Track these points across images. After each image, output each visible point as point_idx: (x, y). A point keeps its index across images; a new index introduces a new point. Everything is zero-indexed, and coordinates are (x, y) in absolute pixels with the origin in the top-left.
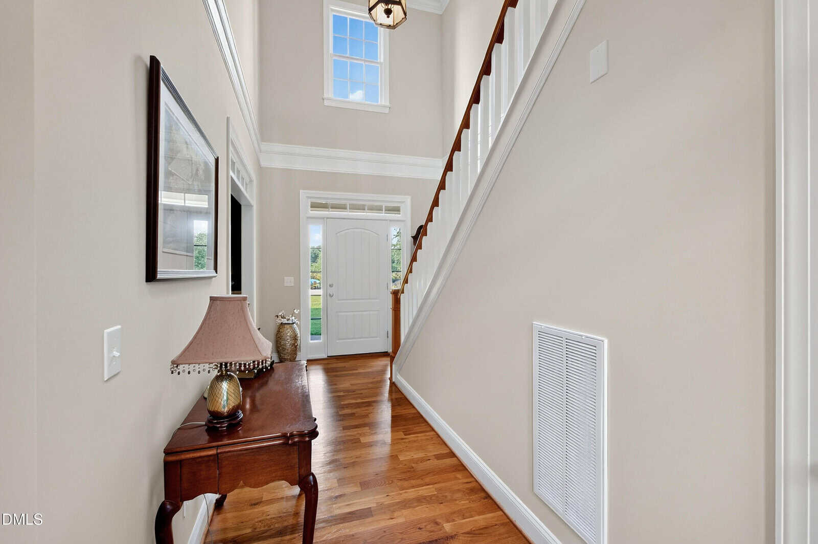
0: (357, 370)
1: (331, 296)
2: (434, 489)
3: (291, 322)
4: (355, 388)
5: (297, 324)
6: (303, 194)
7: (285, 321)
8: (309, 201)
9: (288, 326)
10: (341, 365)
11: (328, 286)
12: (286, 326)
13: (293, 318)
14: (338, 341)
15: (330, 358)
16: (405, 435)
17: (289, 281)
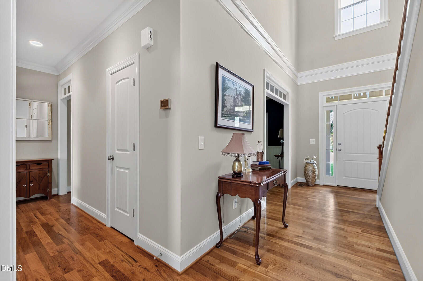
0: (354, 196)
1: (340, 150)
2: (360, 260)
3: (312, 162)
4: (345, 203)
5: (316, 164)
6: (321, 94)
7: (309, 162)
8: (325, 97)
9: (310, 164)
10: (344, 191)
11: (338, 144)
12: (309, 164)
13: (313, 160)
14: (344, 178)
15: (339, 186)
16: (362, 232)
17: (313, 141)
